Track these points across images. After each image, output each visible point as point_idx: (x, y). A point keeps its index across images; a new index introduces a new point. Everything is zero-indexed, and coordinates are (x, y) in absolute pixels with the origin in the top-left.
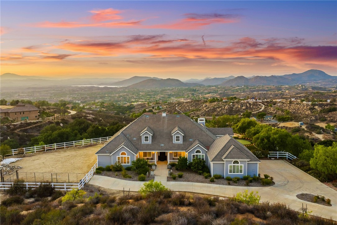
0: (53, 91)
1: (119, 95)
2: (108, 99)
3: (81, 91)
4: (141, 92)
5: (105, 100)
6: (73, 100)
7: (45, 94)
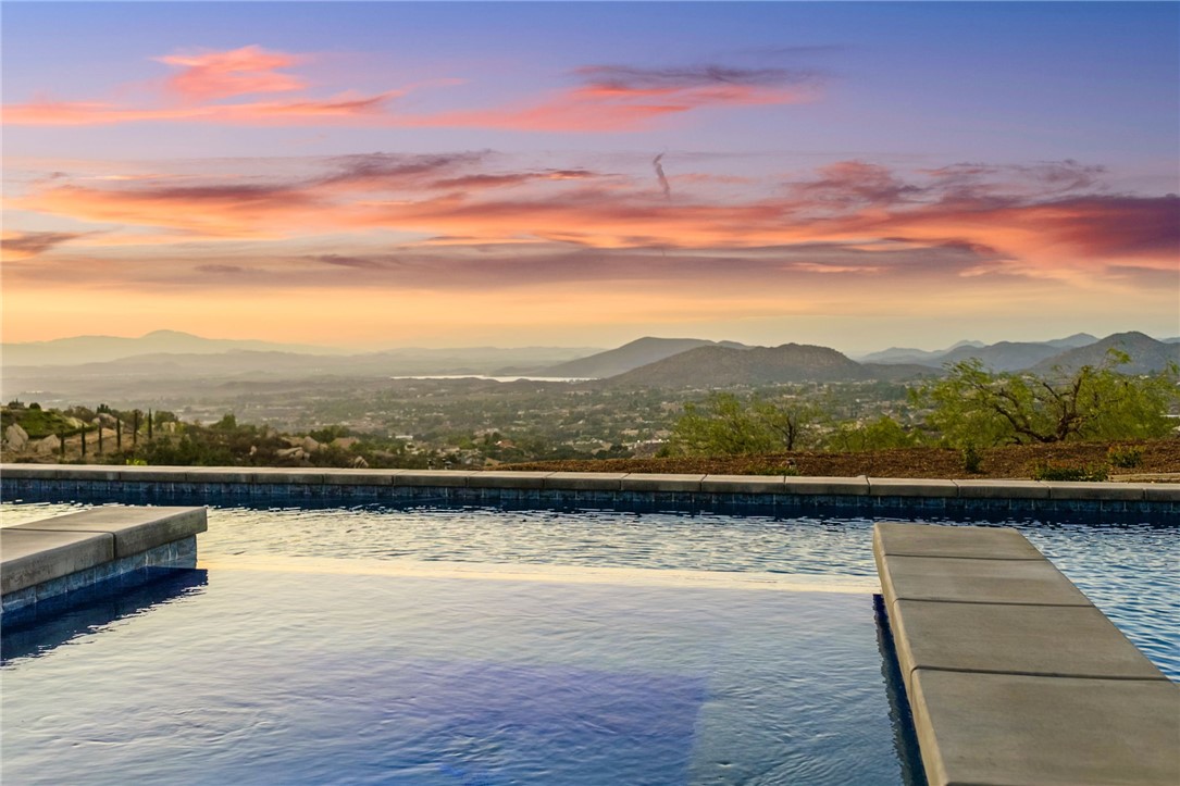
0: (318, 398)
1: (571, 413)
2: (524, 429)
3: (424, 395)
4: (664, 399)
5: (513, 432)
6: (386, 431)
7: (286, 406)
